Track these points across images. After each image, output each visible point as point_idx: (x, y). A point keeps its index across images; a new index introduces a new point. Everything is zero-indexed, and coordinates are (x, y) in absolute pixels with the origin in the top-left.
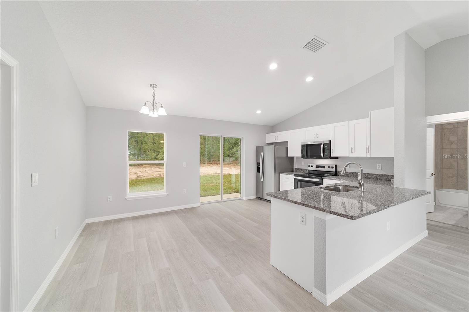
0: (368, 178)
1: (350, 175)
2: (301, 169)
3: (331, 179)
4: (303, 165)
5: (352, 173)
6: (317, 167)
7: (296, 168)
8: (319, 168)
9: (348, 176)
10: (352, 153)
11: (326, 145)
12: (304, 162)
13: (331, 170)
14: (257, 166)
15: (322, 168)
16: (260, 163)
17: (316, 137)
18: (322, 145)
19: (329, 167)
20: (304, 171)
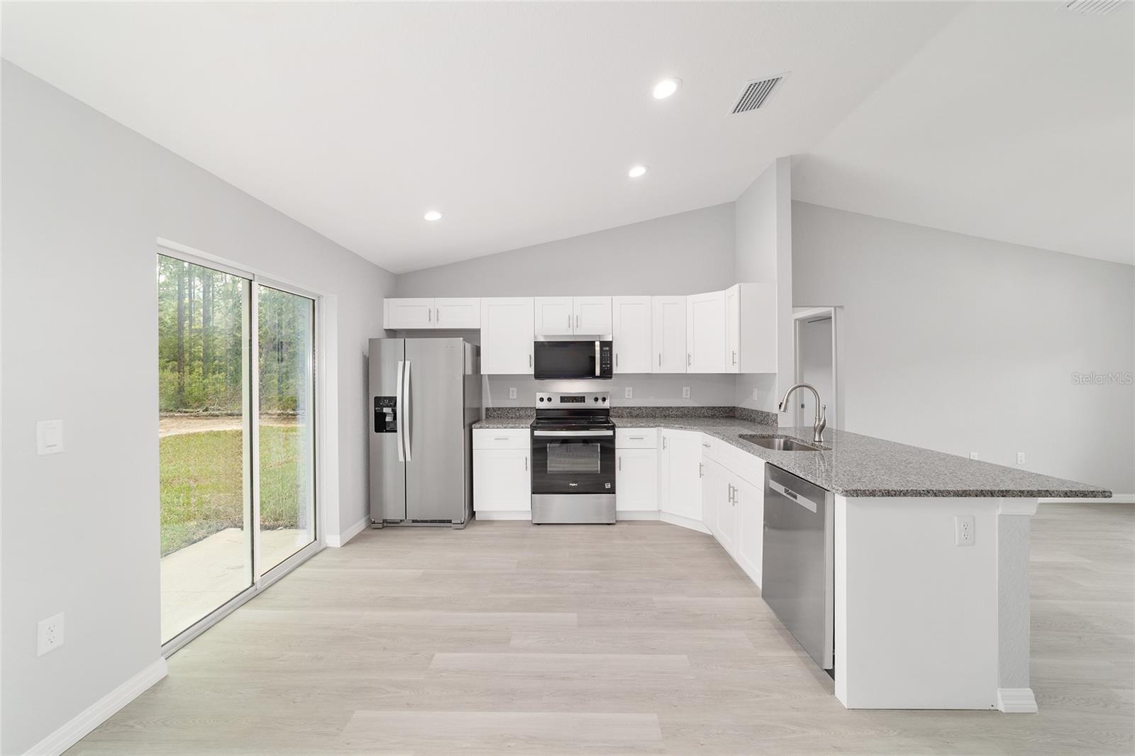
0: (669, 415)
1: (635, 413)
2: (506, 408)
3: (638, 427)
4: (511, 397)
5: (640, 408)
6: (563, 399)
7: (491, 406)
8: (569, 402)
9: (632, 416)
10: (660, 364)
11: (607, 346)
12: (515, 389)
13: (600, 405)
14: (375, 410)
15: (577, 402)
16: (396, 397)
17: (575, 324)
18: (597, 344)
19: (596, 399)
20: (517, 414)
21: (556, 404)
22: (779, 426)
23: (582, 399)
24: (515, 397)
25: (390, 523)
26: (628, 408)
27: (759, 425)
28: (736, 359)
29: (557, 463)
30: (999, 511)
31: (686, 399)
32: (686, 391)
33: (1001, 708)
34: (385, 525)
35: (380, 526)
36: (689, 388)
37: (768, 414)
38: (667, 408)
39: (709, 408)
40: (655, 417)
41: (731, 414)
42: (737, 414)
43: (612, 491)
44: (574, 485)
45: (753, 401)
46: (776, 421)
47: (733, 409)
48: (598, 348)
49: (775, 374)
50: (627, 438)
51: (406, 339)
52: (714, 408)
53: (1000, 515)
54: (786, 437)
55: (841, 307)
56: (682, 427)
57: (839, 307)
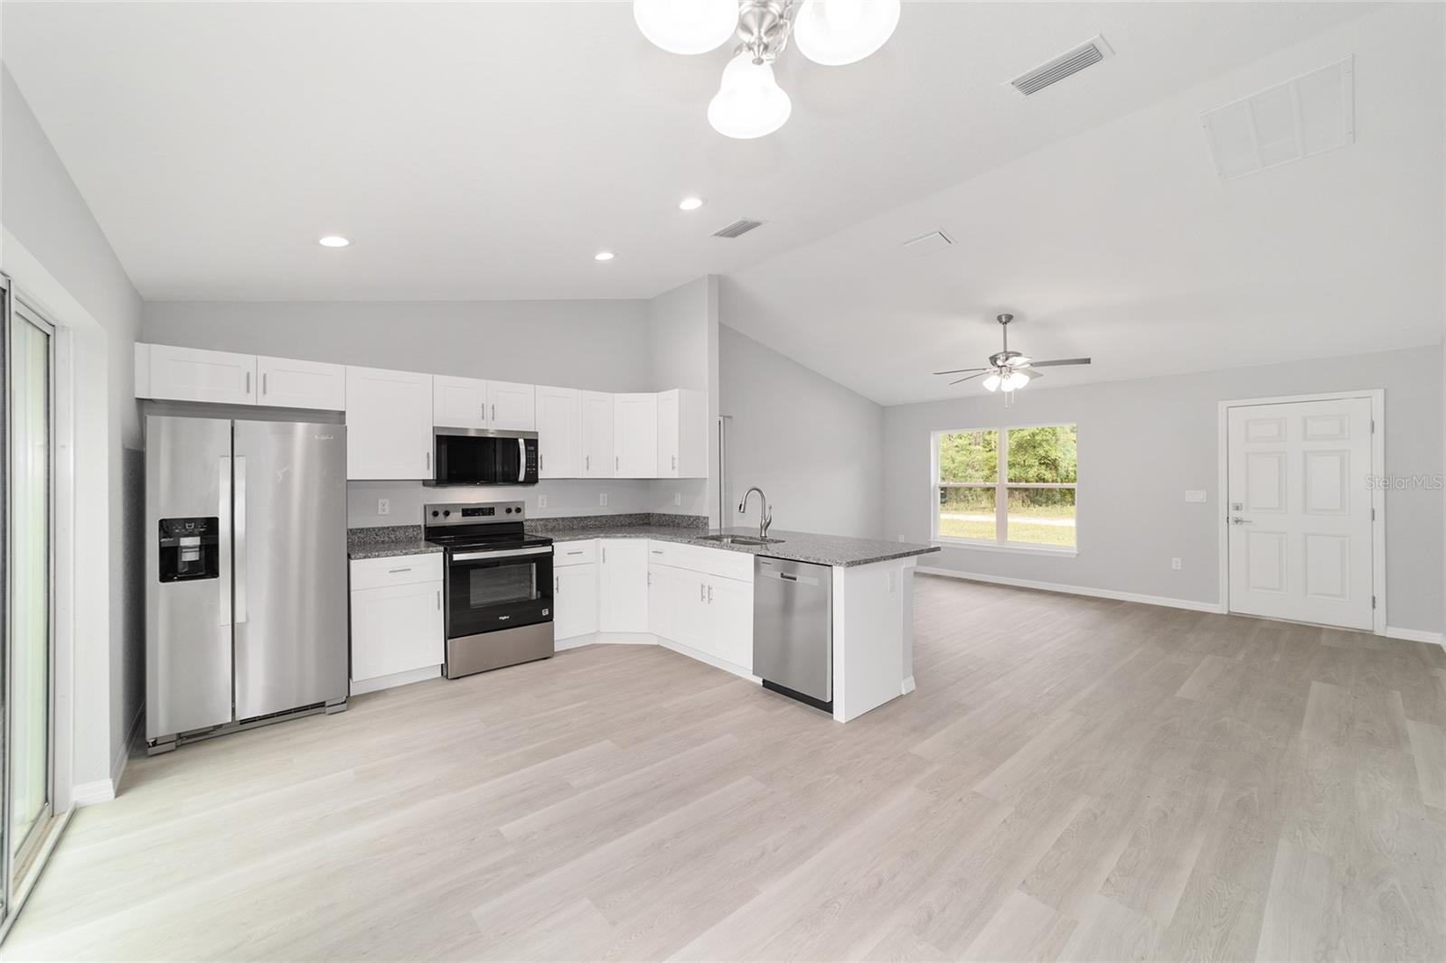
1: (550, 525)
3: (577, 540)
4: (380, 513)
5: (556, 519)
6: (467, 512)
8: (475, 515)
9: (547, 529)
10: (588, 468)
11: (532, 443)
12: (387, 501)
13: (514, 517)
14: (160, 543)
15: (483, 515)
16: (217, 519)
17: (490, 415)
18: (521, 441)
19: (509, 511)
20: (393, 536)
21: (456, 519)
22: (710, 528)
23: (490, 511)
24: (387, 512)
25: (188, 737)
26: (542, 519)
27: (685, 530)
28: (676, 464)
29: (481, 594)
30: (904, 566)
31: (603, 507)
32: (603, 497)
33: (904, 693)
34: (179, 742)
35: (173, 746)
36: (606, 495)
37: (698, 518)
38: (585, 517)
39: (626, 516)
40: (573, 529)
41: (646, 521)
42: (653, 521)
43: (550, 618)
44: (505, 618)
45: (678, 506)
46: (707, 524)
47: (648, 516)
48: (522, 447)
49: (705, 479)
50: (566, 554)
51: (236, 421)
52: (631, 515)
53: (905, 569)
54: (732, 536)
55: (730, 417)
56: (625, 537)
57: (728, 417)
